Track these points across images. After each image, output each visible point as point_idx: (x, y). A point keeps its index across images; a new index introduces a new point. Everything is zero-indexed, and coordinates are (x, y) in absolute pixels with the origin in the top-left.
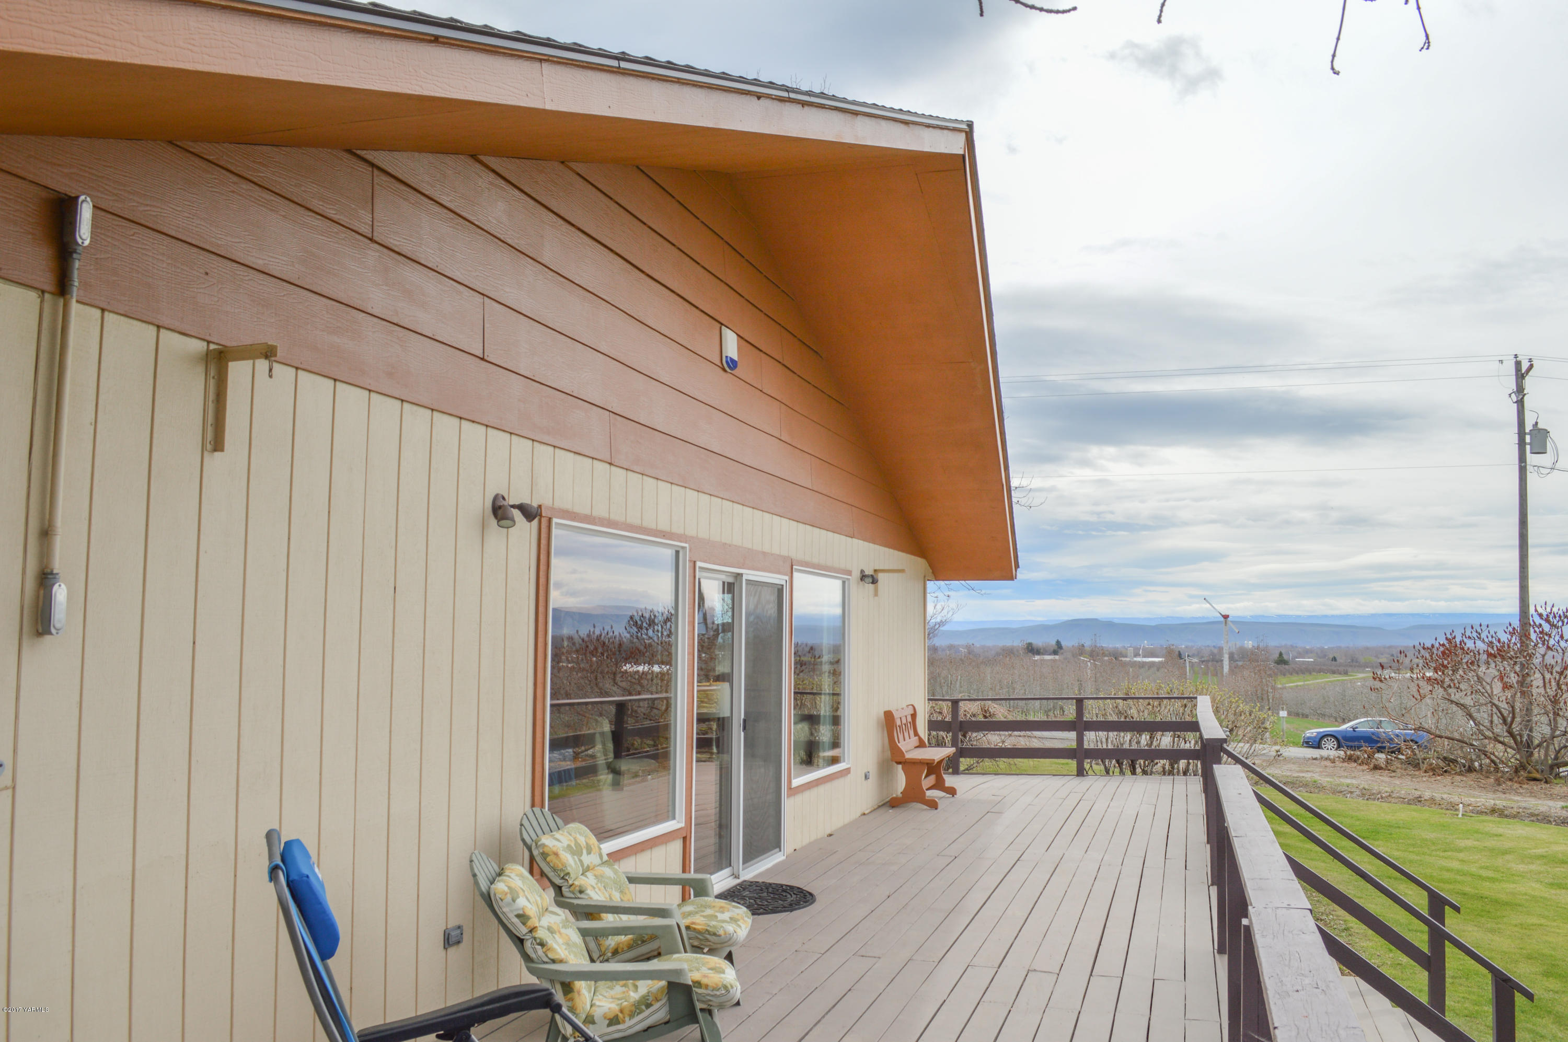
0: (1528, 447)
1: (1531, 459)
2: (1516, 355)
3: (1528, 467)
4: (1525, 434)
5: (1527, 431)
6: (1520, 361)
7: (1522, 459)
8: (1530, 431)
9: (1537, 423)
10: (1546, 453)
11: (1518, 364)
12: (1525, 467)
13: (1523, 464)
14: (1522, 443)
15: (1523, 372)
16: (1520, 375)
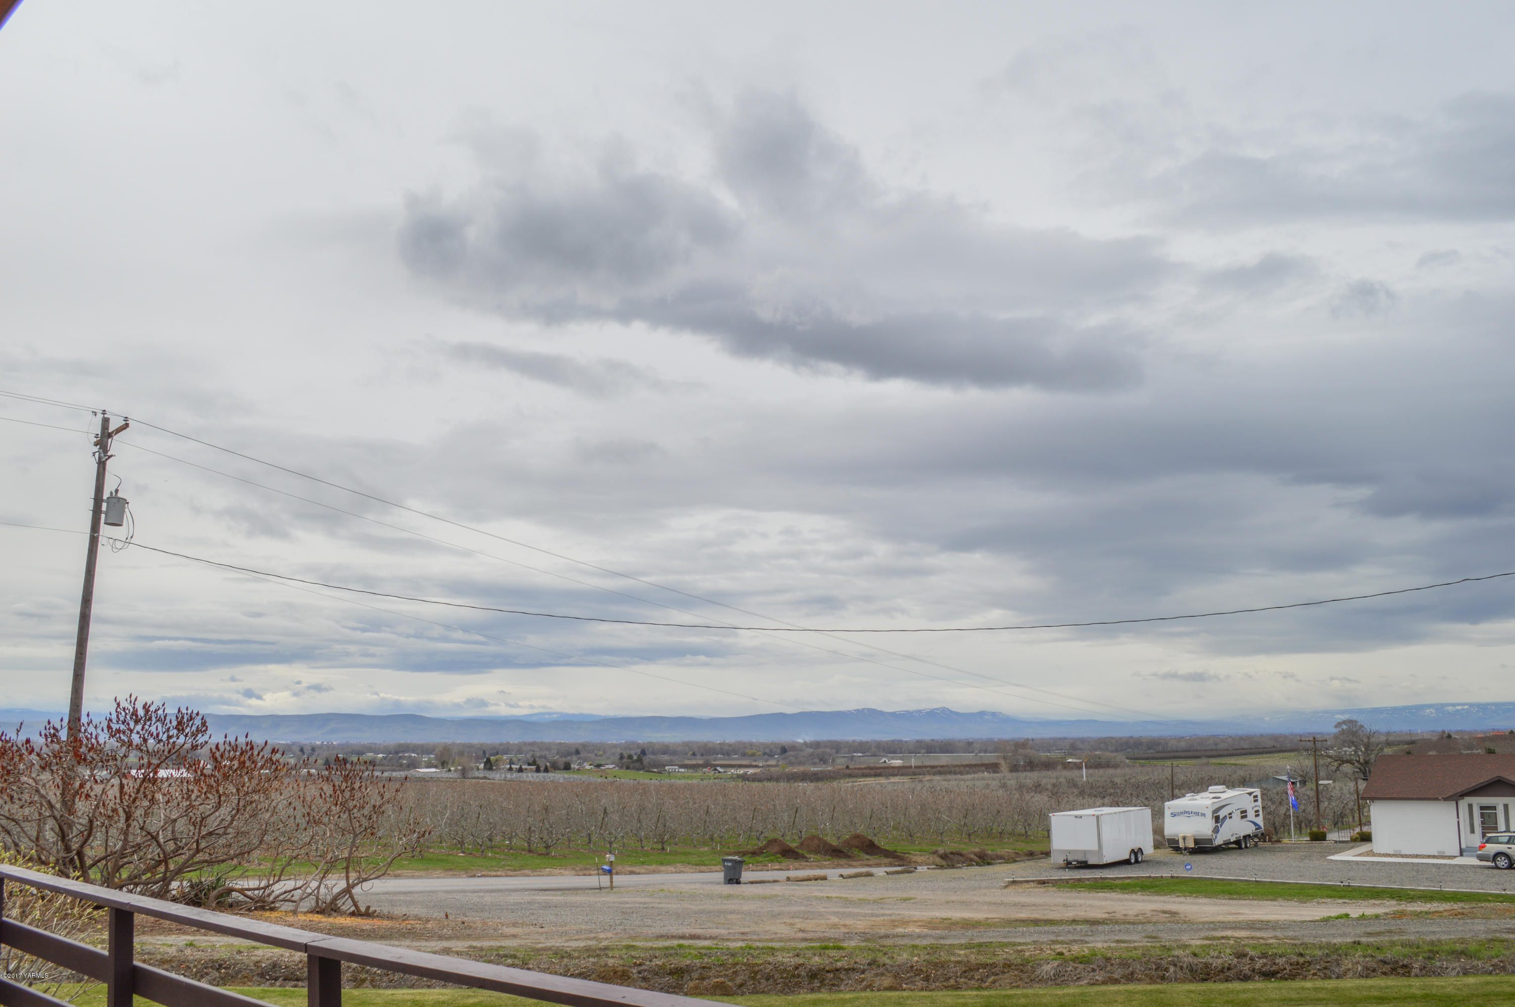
0: (103, 516)
1: (105, 530)
2: (104, 411)
3: (100, 538)
4: (102, 500)
5: (105, 498)
6: (109, 419)
7: (95, 528)
8: (108, 498)
9: (117, 491)
10: (122, 525)
11: (106, 422)
12: (97, 538)
13: (96, 535)
14: (97, 511)
15: (110, 431)
16: (106, 434)
